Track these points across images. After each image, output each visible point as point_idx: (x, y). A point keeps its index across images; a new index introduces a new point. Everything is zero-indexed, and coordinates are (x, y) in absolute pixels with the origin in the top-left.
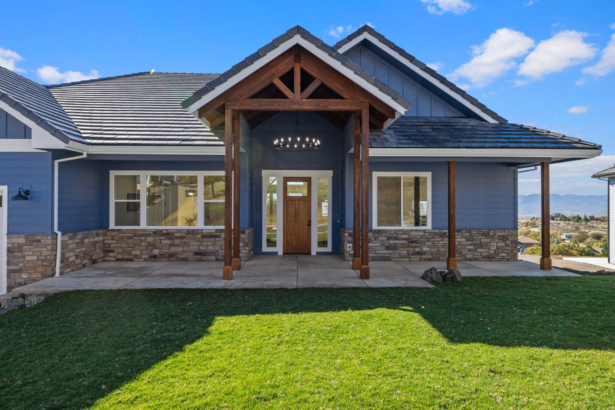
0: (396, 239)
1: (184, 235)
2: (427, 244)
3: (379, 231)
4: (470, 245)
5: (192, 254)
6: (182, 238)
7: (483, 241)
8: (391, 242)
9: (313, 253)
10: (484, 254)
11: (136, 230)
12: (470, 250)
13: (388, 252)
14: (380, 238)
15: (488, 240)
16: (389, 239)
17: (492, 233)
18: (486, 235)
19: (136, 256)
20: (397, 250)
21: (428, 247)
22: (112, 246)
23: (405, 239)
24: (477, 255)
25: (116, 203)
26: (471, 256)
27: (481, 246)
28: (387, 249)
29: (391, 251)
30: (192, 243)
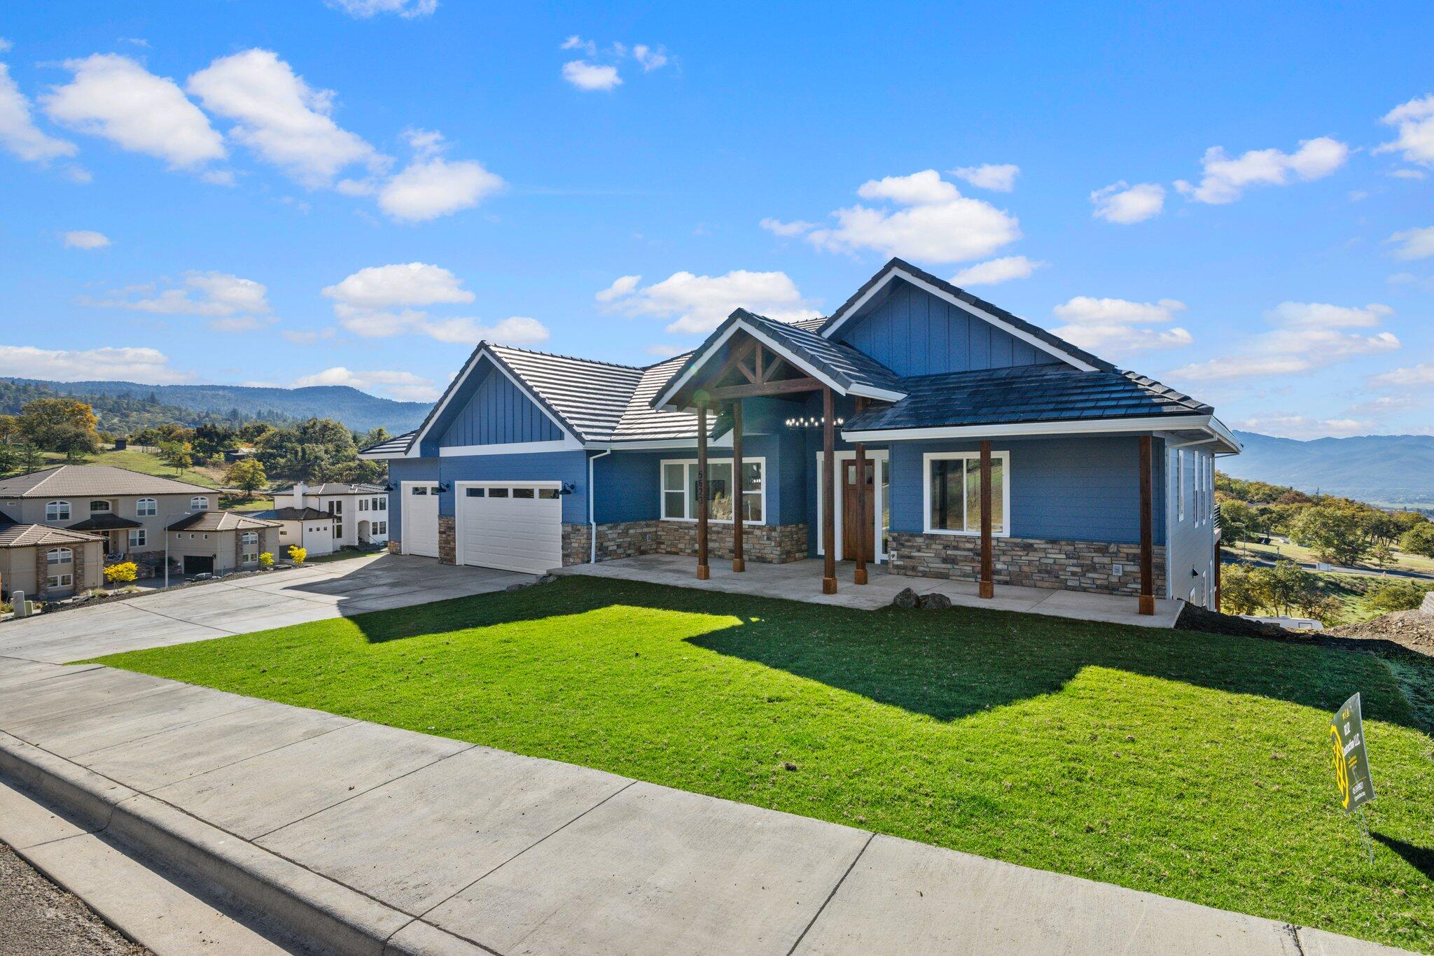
0: (956, 548)
1: (720, 529)
2: (1003, 558)
3: (932, 537)
4: (1074, 565)
5: (727, 551)
6: (718, 533)
7: (1096, 560)
8: (949, 552)
9: (877, 561)
10: (1099, 582)
11: (681, 523)
12: (1074, 574)
13: (944, 566)
14: (934, 546)
15: (1106, 560)
16: (946, 547)
17: (1113, 548)
18: (1103, 551)
19: (681, 550)
20: (957, 564)
21: (1004, 563)
22: (663, 537)
23: (969, 550)
24: (1086, 582)
25: (667, 493)
26: (1077, 583)
27: (1093, 568)
28: (944, 563)
29: (949, 566)
30: (728, 539)
